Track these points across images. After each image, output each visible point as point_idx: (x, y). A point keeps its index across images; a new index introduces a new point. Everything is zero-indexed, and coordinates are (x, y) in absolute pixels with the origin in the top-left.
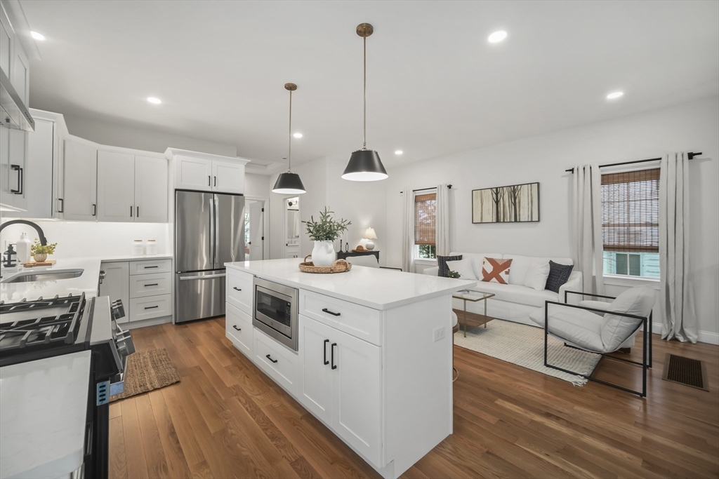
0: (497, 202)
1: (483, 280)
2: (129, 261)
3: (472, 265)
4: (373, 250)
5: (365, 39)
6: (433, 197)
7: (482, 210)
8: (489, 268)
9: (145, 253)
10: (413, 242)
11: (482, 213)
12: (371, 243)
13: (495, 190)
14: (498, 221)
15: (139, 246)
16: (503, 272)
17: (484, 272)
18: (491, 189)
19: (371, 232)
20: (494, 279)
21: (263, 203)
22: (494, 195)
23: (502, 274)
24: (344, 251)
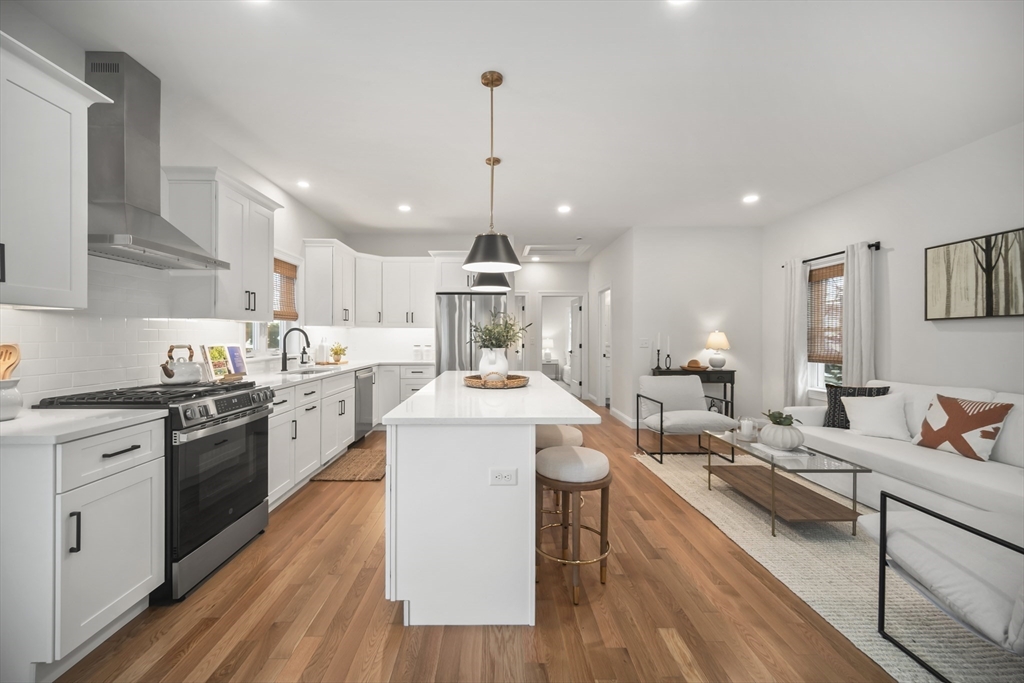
0: (989, 270)
1: (920, 444)
2: (400, 365)
3: (905, 409)
4: (723, 368)
5: (492, 90)
6: (838, 270)
7: (949, 290)
8: (939, 420)
9: (422, 359)
10: (803, 357)
11: (948, 297)
12: (720, 356)
13: (982, 242)
14: (990, 312)
15: (416, 351)
16: (977, 432)
17: (926, 424)
18: (972, 240)
19: (718, 338)
20: (947, 445)
21: (581, 298)
22: (982, 255)
23: (973, 437)
24: (663, 367)
